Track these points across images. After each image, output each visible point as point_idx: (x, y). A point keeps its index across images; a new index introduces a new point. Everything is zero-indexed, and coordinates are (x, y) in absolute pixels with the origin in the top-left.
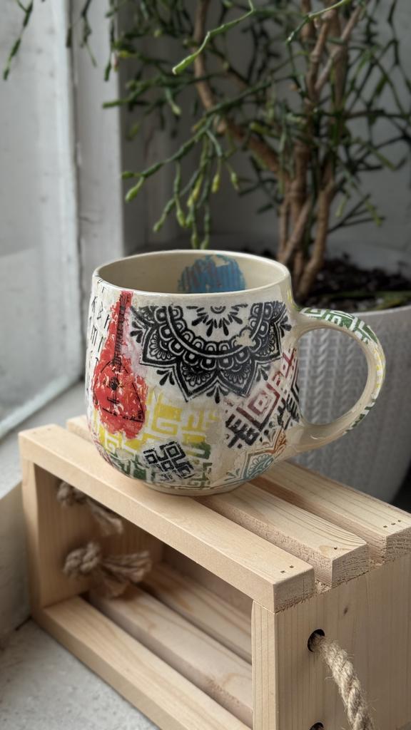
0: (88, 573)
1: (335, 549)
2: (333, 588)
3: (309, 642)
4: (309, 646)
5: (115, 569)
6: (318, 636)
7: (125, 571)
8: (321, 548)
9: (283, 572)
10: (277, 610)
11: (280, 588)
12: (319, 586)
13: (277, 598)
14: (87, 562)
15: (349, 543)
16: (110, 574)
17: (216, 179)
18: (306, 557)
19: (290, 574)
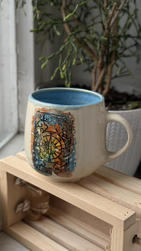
0: (26, 212)
1: (140, 204)
4: (133, 241)
5: (35, 210)
7: (39, 210)
8: (134, 203)
9: (125, 215)
10: (124, 230)
14: (25, 208)
16: (33, 211)
19: (128, 215)
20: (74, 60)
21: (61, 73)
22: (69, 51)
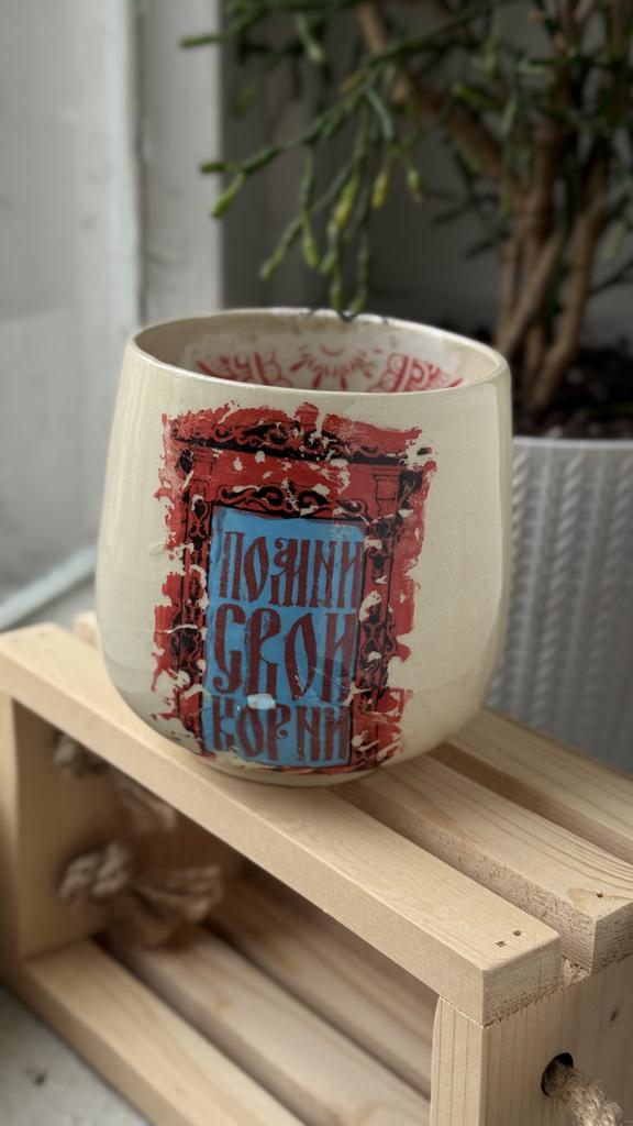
0: (106, 901)
1: (600, 896)
2: (595, 971)
3: (543, 1078)
6: (561, 1067)
9: (501, 944)
10: (488, 1021)
11: (496, 978)
13: (489, 998)
14: (104, 880)
19: (516, 948)
20: (381, 182)
21: (307, 242)
22: (360, 139)
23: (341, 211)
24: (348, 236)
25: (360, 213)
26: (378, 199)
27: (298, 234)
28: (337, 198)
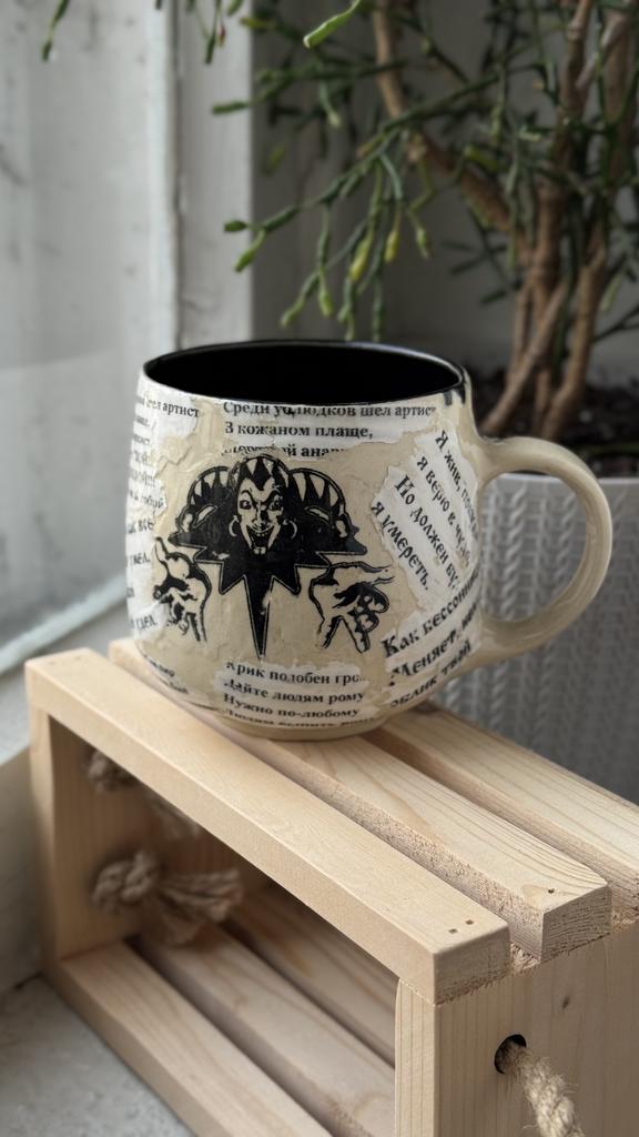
1: (551, 892)
2: (544, 960)
3: (497, 1056)
4: (497, 1064)
6: (515, 1047)
8: (524, 888)
9: (453, 931)
10: (439, 1000)
11: (445, 961)
12: (519, 959)
13: (440, 978)
14: (131, 885)
15: (578, 883)
16: (172, 905)
17: (392, 239)
18: (499, 904)
19: (467, 934)
21: (322, 294)
22: (375, 198)
23: (356, 266)
24: (361, 289)
25: (374, 266)
26: (389, 254)
27: (315, 285)
28: (353, 251)
